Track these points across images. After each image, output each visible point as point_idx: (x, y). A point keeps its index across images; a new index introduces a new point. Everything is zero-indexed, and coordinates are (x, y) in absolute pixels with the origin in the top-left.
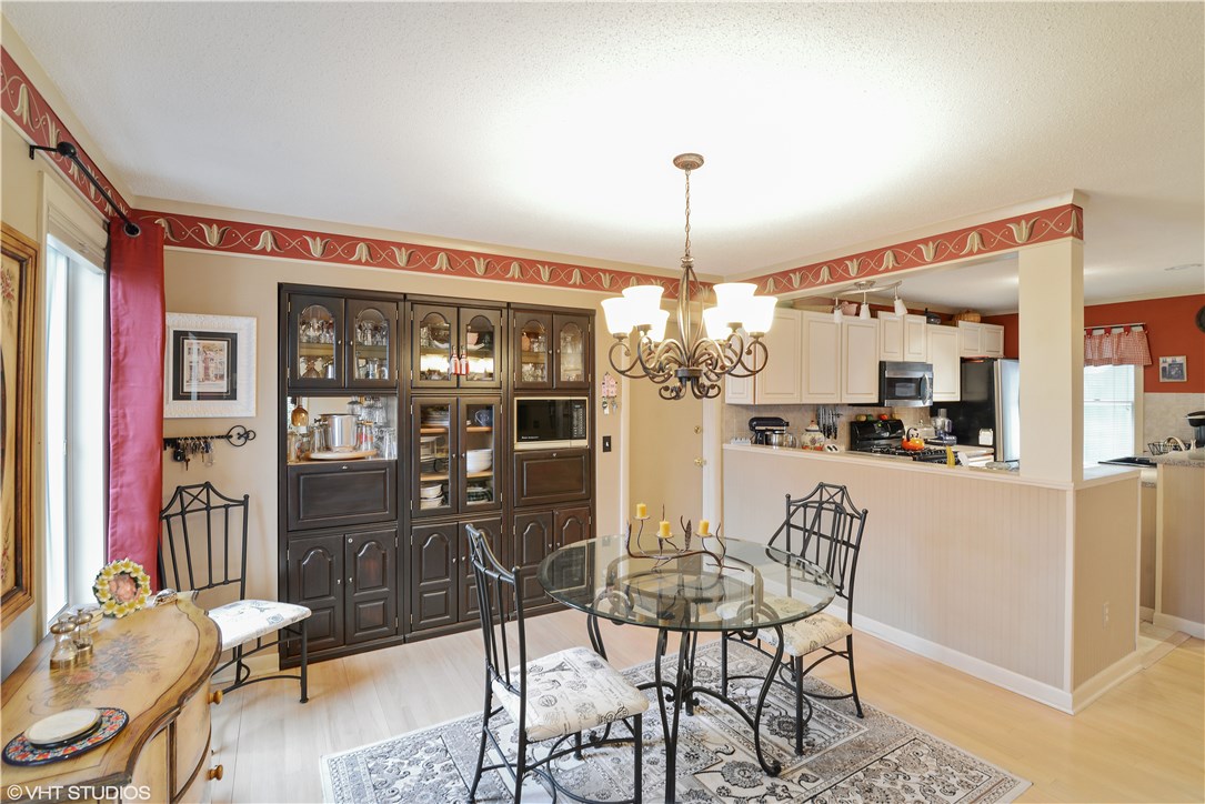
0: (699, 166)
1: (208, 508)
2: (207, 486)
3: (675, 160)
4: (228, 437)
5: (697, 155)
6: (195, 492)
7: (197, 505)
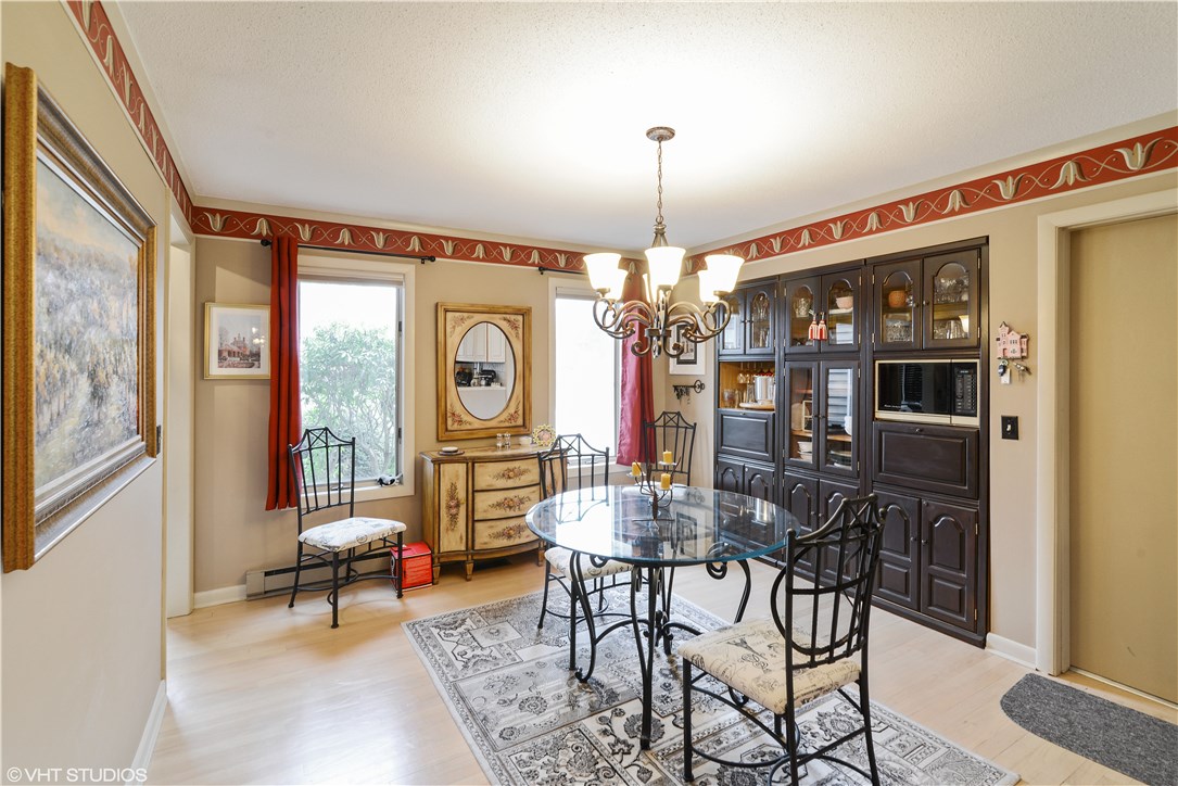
0: (670, 138)
1: (678, 427)
2: (678, 414)
3: (648, 134)
4: (694, 387)
5: (666, 128)
6: (672, 416)
7: (671, 423)
